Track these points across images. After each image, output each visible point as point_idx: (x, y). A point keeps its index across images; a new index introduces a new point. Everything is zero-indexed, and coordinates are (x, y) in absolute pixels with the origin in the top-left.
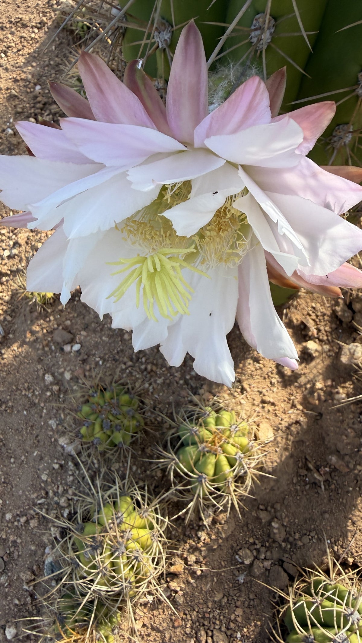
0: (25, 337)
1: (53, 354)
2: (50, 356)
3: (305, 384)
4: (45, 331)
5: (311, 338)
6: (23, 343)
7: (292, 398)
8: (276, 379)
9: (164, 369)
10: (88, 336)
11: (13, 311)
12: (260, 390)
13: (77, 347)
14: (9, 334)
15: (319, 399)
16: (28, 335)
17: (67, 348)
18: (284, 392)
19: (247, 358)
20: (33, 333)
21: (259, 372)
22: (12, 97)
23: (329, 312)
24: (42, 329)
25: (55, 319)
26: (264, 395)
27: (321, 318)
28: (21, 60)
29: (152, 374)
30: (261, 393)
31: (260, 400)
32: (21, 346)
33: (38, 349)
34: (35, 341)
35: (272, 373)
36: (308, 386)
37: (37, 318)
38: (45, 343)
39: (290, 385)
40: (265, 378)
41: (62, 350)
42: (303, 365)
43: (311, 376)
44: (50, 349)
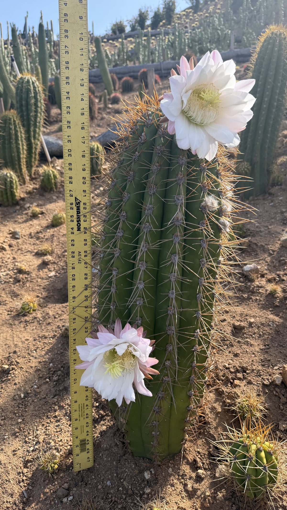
0: (40, 498)
1: (56, 506)
2: (54, 508)
3: (201, 495)
4: (52, 491)
5: (200, 468)
6: (39, 502)
7: (195, 504)
8: (184, 494)
9: (122, 500)
10: (77, 490)
11: (33, 483)
12: (176, 501)
13: (71, 498)
14: (30, 497)
15: (209, 503)
16: (42, 496)
17: (65, 500)
18: (190, 502)
19: (168, 485)
20: (45, 494)
21: (175, 492)
22: (38, 370)
23: (207, 453)
24: (50, 490)
25: (58, 483)
26: (179, 504)
27: (204, 457)
28: (44, 353)
29: (115, 503)
30: (176, 503)
31: (177, 507)
32: (37, 504)
33: (47, 504)
34: (46, 499)
35: (182, 492)
36: (203, 496)
37: (47, 485)
38: (51, 499)
39: (193, 498)
40: (178, 495)
41: (62, 502)
42: (198, 484)
43: (203, 490)
44: (55, 503)
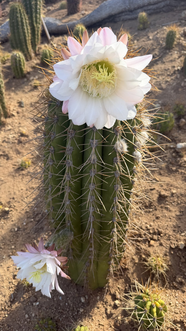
0: (21, 300)
1: (29, 307)
2: (28, 307)
3: (115, 318)
4: (27, 297)
5: (117, 299)
6: (20, 302)
7: (110, 323)
8: (104, 315)
9: (66, 312)
10: (42, 299)
11: (18, 289)
12: (99, 320)
13: (38, 303)
14: (15, 298)
15: (120, 324)
16: (22, 299)
17: (34, 304)
18: (107, 321)
19: (95, 307)
20: (23, 298)
21: (99, 313)
22: (27, 212)
23: (124, 289)
24: (27, 296)
25: (32, 292)
26: (100, 322)
27: (121, 291)
28: (31, 200)
29: (62, 313)
30: (99, 321)
31: (98, 324)
32: (19, 303)
33: (24, 304)
34: (24, 301)
35: (103, 313)
36: (116, 318)
37: (25, 292)
38: (27, 302)
39: (110, 318)
40: (101, 315)
41: (32, 304)
42: (114, 310)
43: (117, 314)
44: (29, 304)
